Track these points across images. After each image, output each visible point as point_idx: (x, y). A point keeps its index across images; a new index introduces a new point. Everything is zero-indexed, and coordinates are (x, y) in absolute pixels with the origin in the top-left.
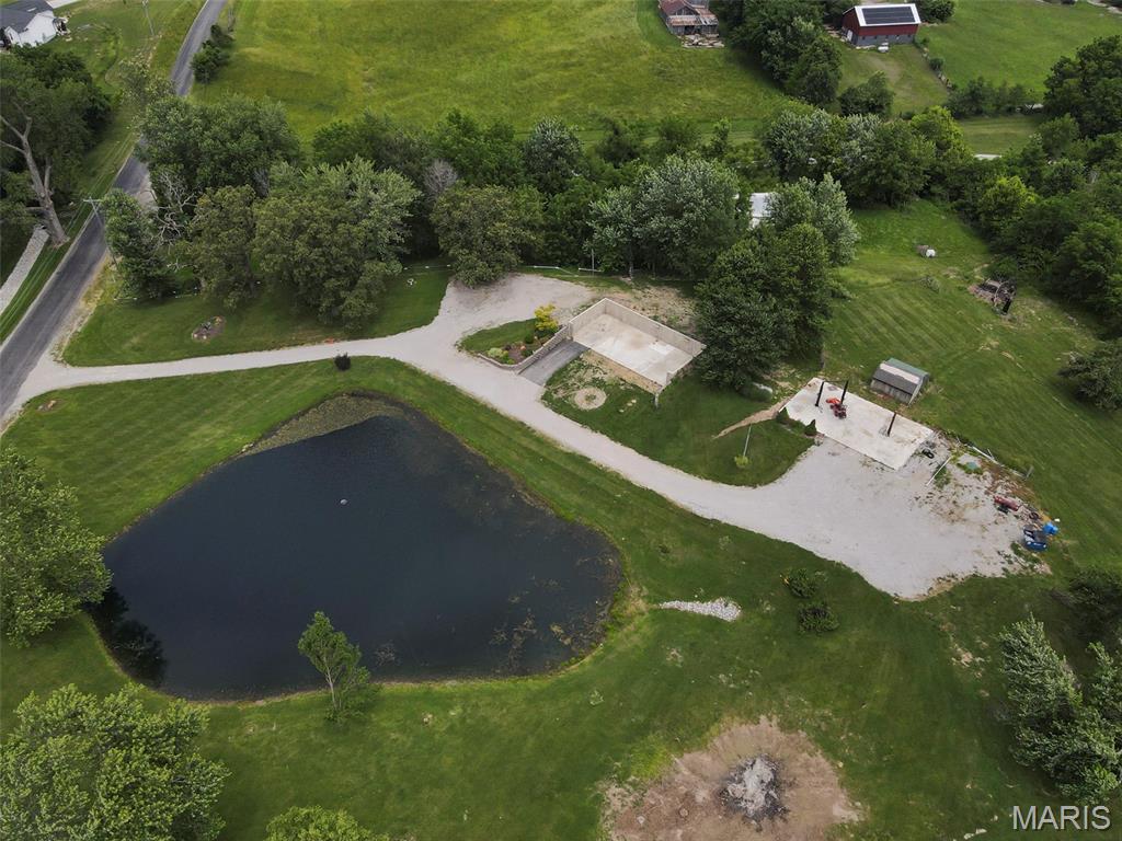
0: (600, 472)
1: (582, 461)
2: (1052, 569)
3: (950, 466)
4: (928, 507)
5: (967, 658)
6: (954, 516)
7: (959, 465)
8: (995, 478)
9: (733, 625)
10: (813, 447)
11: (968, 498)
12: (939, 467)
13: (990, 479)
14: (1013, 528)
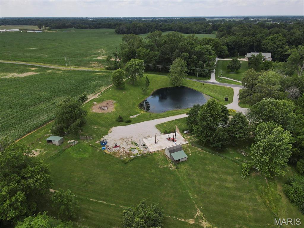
0: (176, 115)
1: (181, 114)
2: (96, 143)
3: (136, 147)
4: (128, 138)
5: (96, 127)
6: (123, 139)
7: (135, 148)
8: (126, 152)
9: (130, 116)
10: (161, 132)
11: (125, 143)
12: (138, 145)
13: (126, 151)
14: (110, 144)
